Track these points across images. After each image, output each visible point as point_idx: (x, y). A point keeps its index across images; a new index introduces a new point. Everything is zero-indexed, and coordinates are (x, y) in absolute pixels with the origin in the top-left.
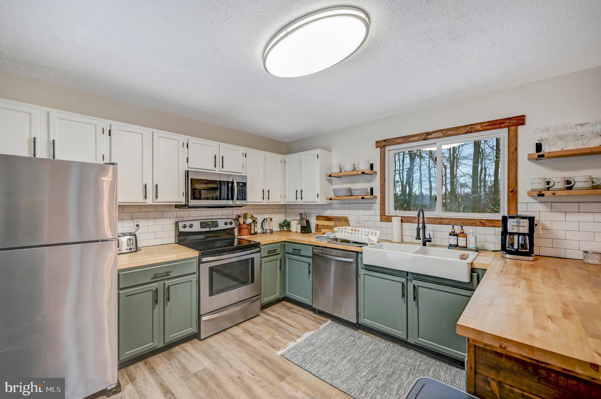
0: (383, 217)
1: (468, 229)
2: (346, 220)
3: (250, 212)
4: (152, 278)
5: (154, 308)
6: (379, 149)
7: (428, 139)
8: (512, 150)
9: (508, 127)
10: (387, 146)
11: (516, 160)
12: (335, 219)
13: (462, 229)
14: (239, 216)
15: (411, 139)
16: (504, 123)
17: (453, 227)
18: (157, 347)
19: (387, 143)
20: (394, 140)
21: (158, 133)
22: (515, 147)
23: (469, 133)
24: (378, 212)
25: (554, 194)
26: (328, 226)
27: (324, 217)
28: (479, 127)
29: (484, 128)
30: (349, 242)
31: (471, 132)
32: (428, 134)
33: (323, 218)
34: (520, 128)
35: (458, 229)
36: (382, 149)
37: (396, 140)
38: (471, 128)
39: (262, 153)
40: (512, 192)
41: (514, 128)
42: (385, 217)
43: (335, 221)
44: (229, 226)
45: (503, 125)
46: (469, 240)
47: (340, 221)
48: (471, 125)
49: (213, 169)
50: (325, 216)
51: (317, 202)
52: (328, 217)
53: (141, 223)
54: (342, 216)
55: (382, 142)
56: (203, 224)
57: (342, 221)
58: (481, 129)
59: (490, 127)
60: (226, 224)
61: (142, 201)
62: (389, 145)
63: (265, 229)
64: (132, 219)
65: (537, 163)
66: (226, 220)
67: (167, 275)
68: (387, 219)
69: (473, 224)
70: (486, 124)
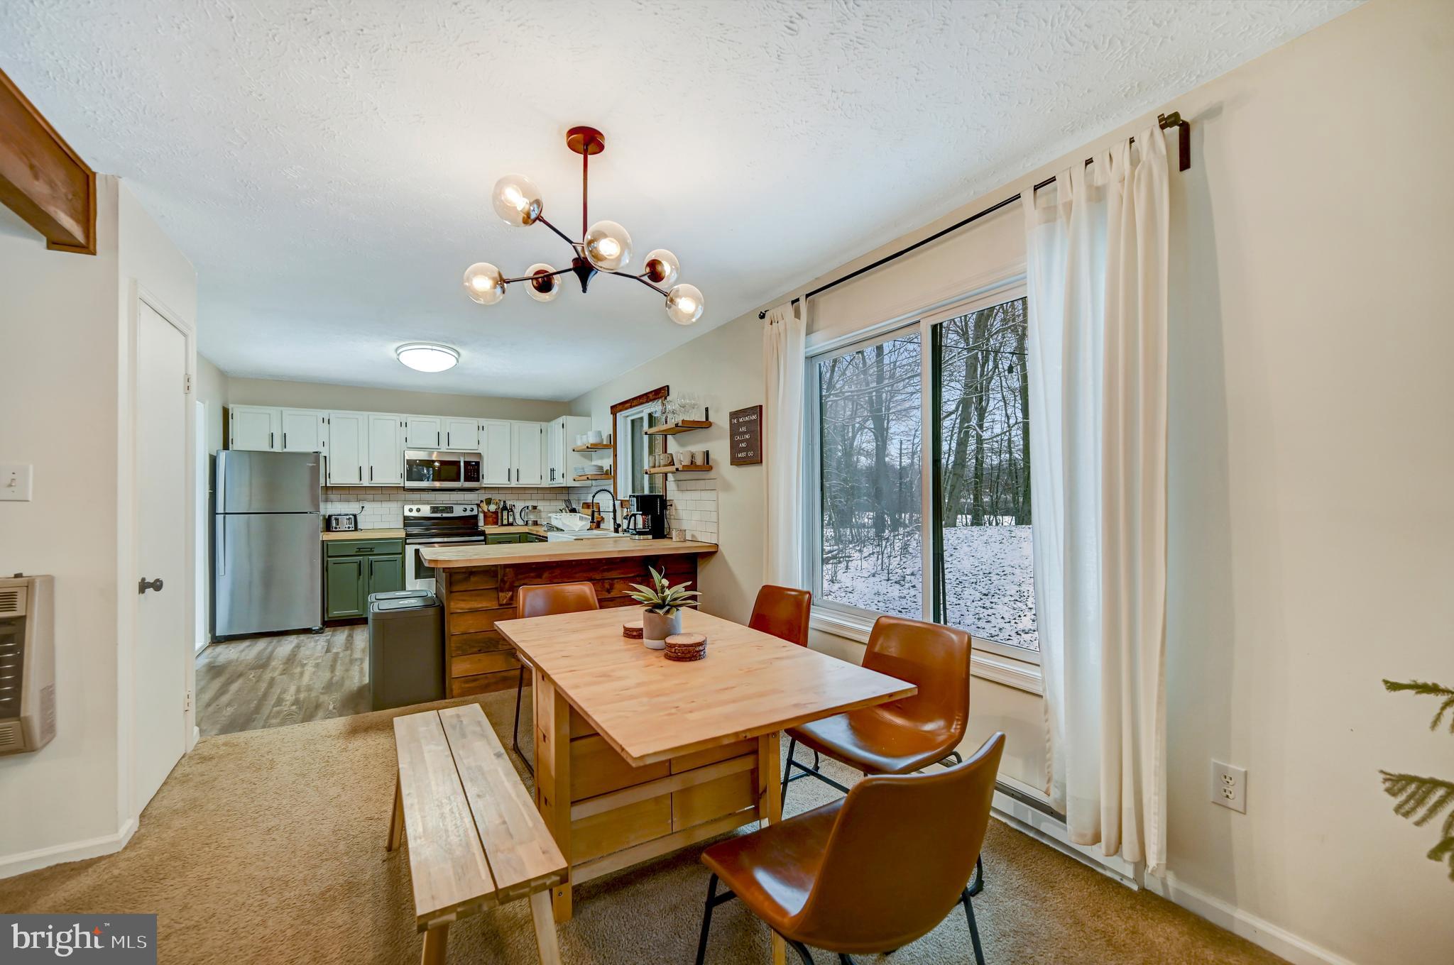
3: (496, 496)
4: (357, 552)
5: (359, 578)
6: (613, 415)
10: (615, 413)
14: (482, 501)
18: (362, 615)
19: (615, 409)
21: (373, 415)
37: (619, 406)
39: (506, 424)
44: (468, 513)
49: (437, 447)
53: (367, 505)
55: (612, 408)
56: (434, 510)
60: (465, 510)
61: (358, 482)
63: (525, 520)
64: (358, 500)
66: (466, 506)
67: (371, 551)
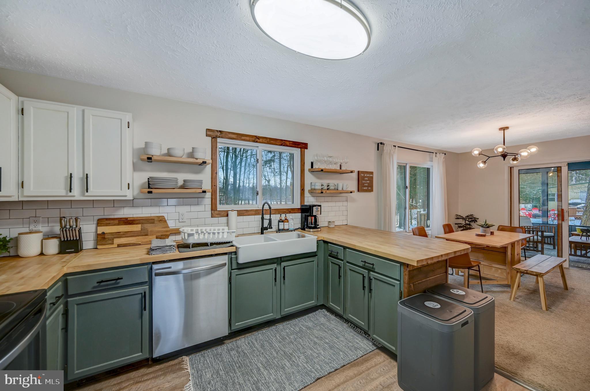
0: (215, 212)
1: (289, 216)
2: (164, 220)
6: (210, 138)
7: (257, 142)
8: (303, 163)
9: (301, 148)
10: (219, 137)
11: (304, 170)
12: (141, 221)
13: (281, 217)
15: (243, 138)
16: (299, 145)
17: (281, 215)
19: (220, 134)
20: (227, 133)
22: (304, 162)
23: (283, 146)
24: (209, 207)
25: (326, 192)
26: (129, 233)
27: (117, 220)
28: (288, 143)
29: (291, 145)
30: (206, 245)
31: (284, 145)
32: (257, 138)
33: (117, 222)
34: (306, 150)
35: (283, 217)
36: (213, 140)
37: (229, 134)
38: (284, 142)
40: (303, 190)
41: (303, 149)
42: (217, 212)
43: (142, 223)
45: (299, 146)
46: (291, 223)
47: (153, 223)
48: (284, 140)
50: (121, 218)
51: (126, 196)
52: (126, 219)
54: (152, 215)
55: (214, 131)
57: (156, 222)
58: (289, 145)
59: (293, 145)
62: (222, 137)
65: (311, 174)
68: (219, 214)
69: (285, 212)
70: (292, 143)
